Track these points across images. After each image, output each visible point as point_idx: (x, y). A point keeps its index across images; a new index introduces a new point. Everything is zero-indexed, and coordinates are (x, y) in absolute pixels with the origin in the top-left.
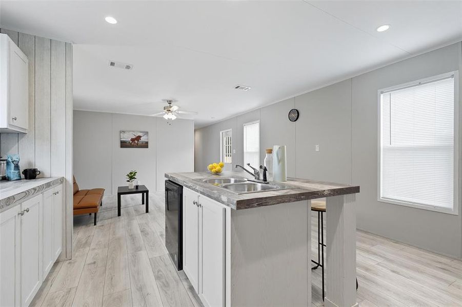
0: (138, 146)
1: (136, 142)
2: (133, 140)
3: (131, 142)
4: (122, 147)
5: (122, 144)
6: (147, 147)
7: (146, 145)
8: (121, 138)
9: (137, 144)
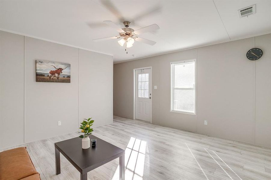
0: (58, 81)
1: (56, 75)
2: (53, 73)
3: (50, 75)
4: (38, 80)
5: (38, 77)
6: (70, 82)
7: (67, 80)
8: (36, 70)
9: (58, 78)
